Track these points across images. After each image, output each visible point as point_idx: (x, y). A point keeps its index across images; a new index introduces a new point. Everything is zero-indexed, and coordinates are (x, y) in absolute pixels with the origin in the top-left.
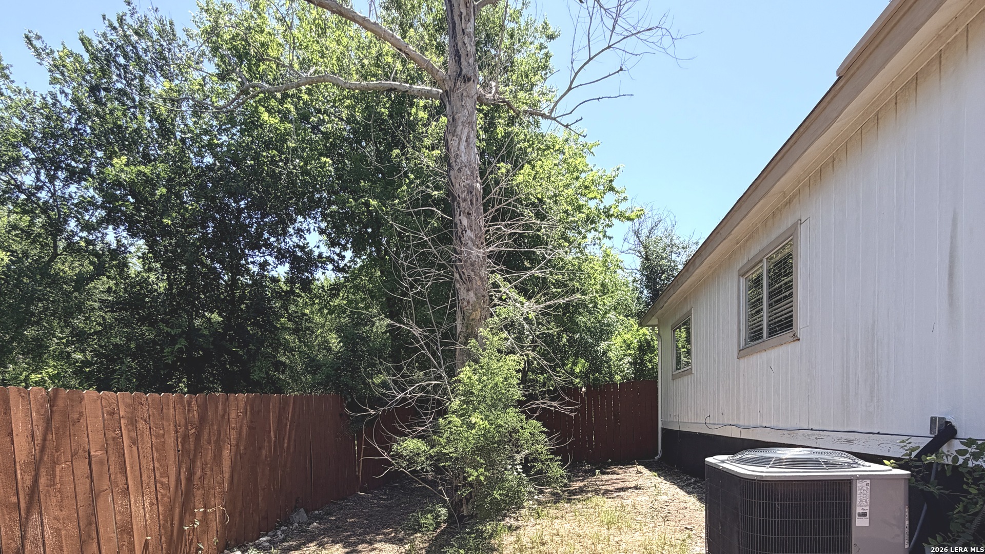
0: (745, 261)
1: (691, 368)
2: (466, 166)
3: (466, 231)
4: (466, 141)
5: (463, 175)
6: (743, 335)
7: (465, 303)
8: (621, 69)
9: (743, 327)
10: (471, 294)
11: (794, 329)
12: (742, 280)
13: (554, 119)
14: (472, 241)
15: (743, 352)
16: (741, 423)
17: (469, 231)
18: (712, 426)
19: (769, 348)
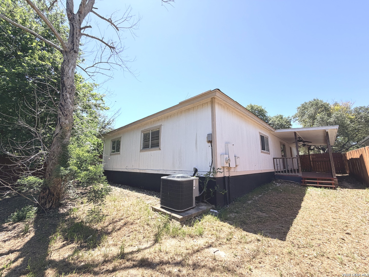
0: (144, 129)
1: (120, 153)
2: (71, 78)
3: (68, 99)
4: (72, 70)
5: (69, 80)
6: (142, 147)
7: (64, 124)
8: (109, 70)
9: (142, 144)
10: (67, 121)
11: (160, 147)
12: (142, 134)
13: (86, 72)
14: (70, 103)
15: (141, 151)
16: (140, 168)
17: (69, 99)
18: (128, 169)
19: (151, 151)
